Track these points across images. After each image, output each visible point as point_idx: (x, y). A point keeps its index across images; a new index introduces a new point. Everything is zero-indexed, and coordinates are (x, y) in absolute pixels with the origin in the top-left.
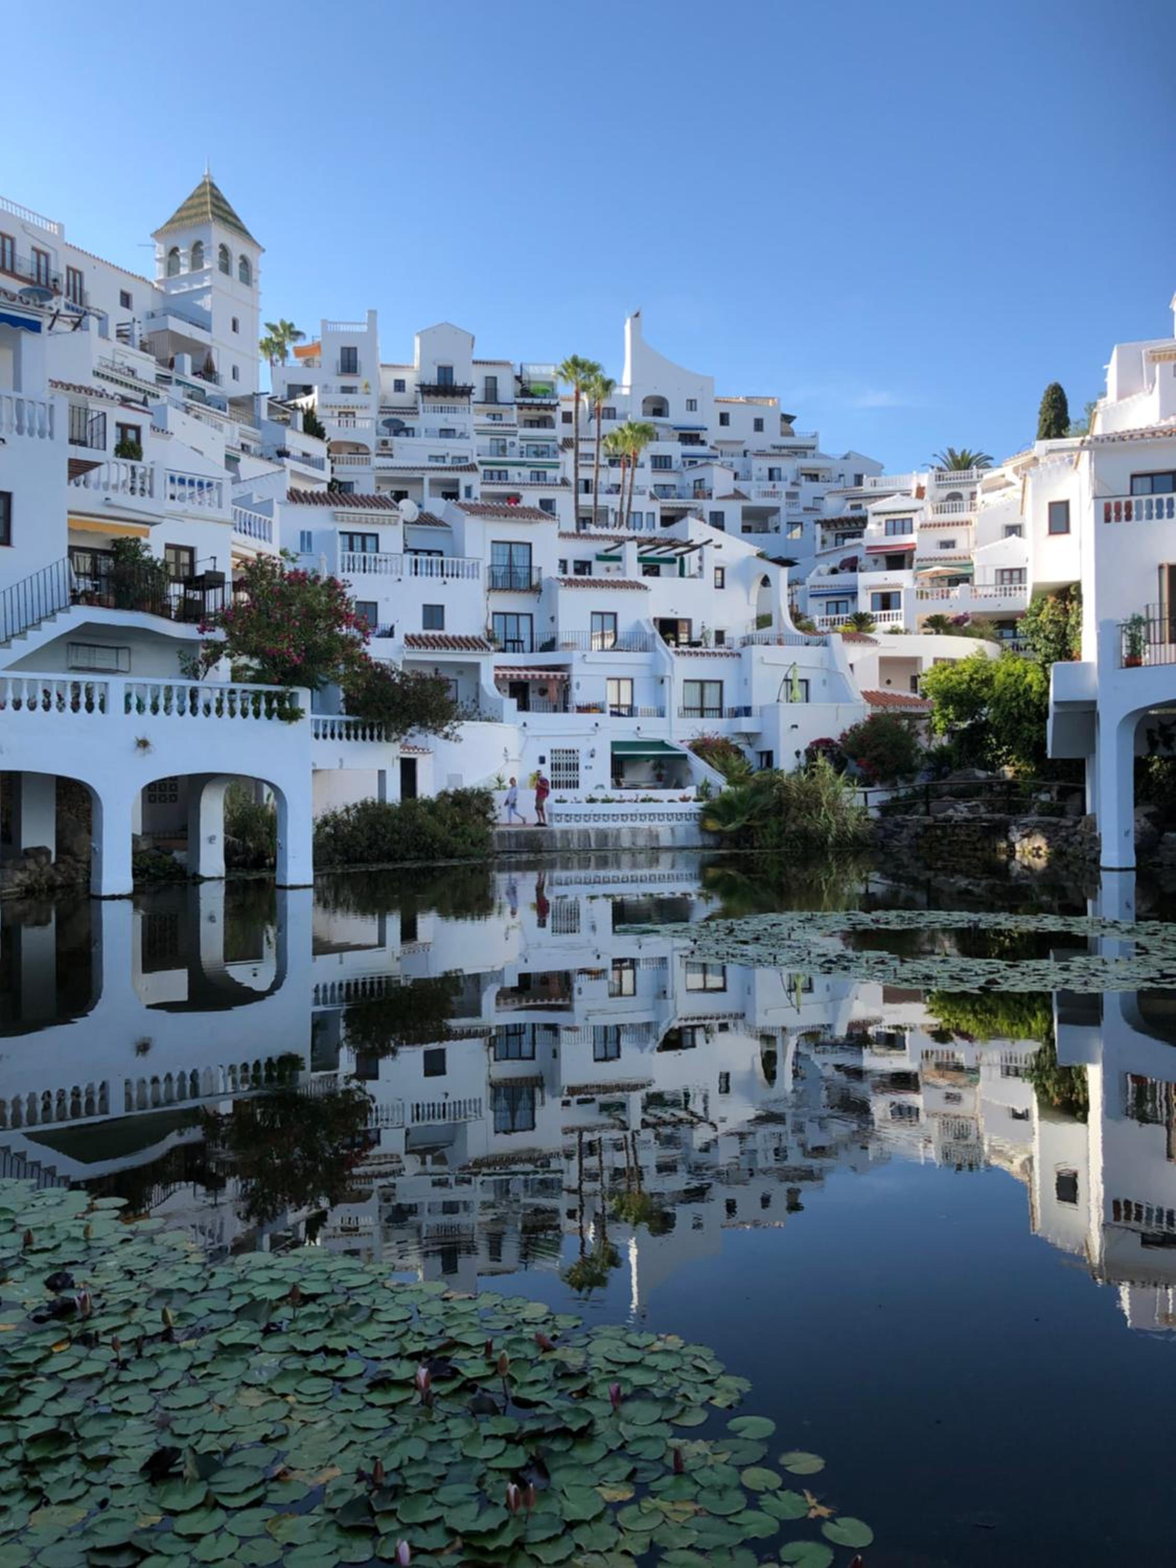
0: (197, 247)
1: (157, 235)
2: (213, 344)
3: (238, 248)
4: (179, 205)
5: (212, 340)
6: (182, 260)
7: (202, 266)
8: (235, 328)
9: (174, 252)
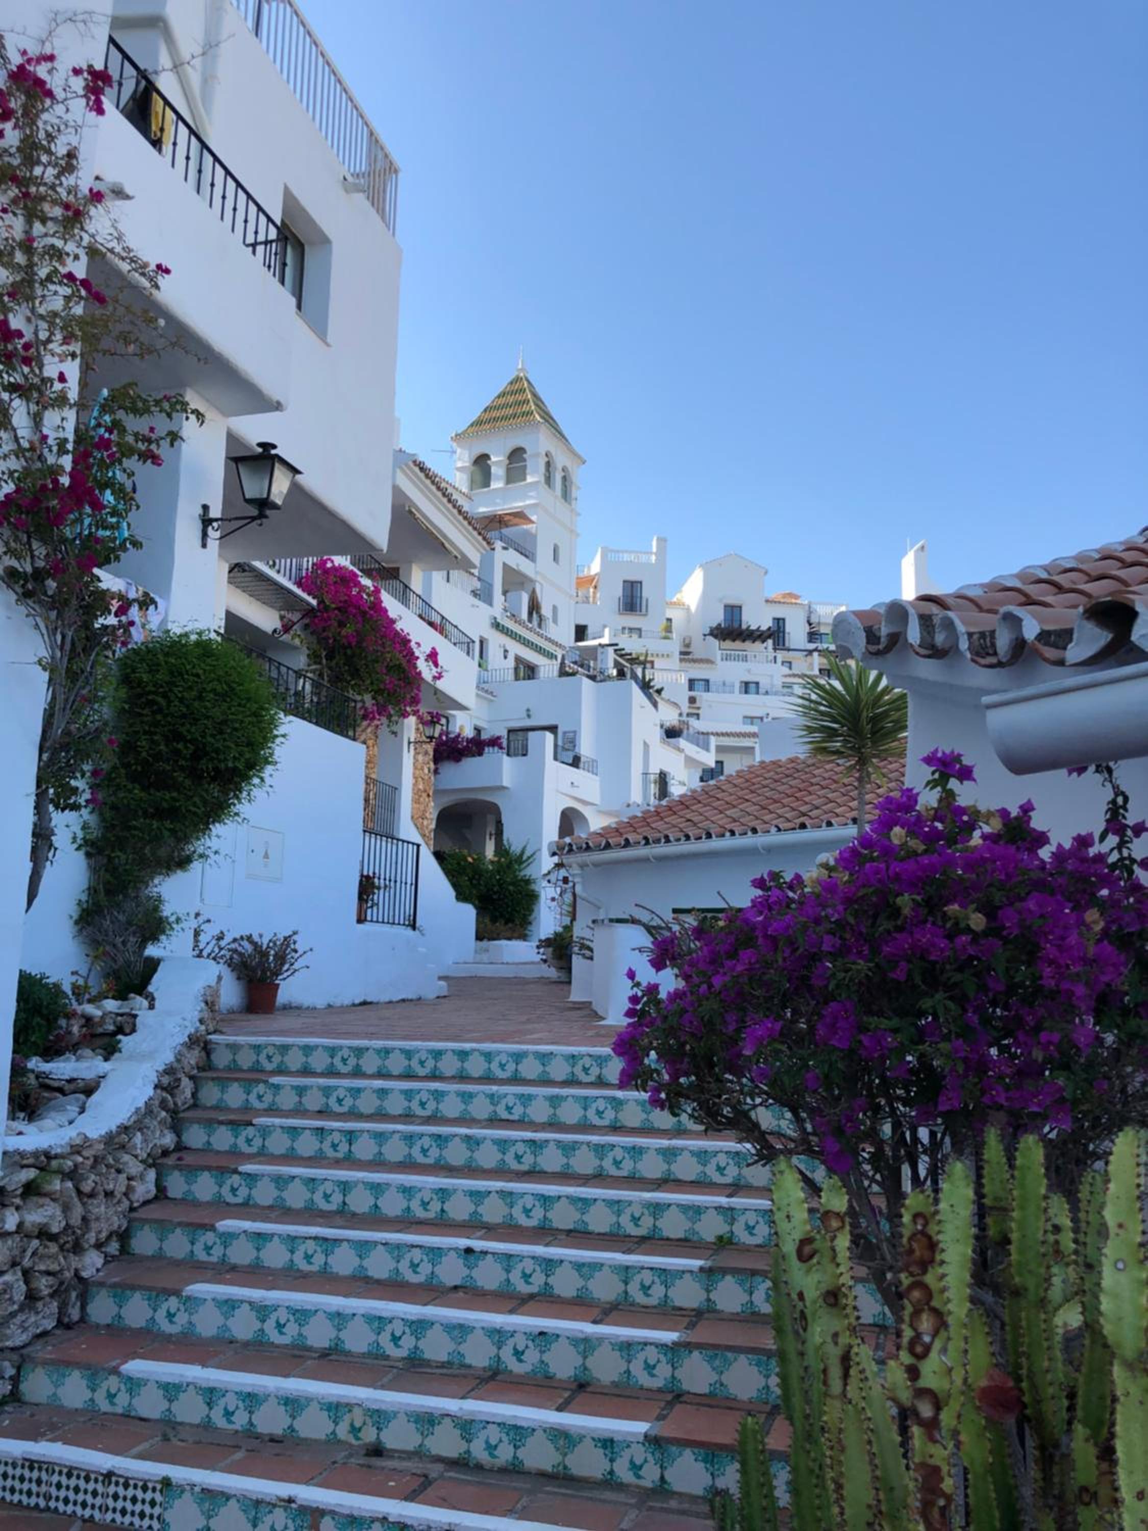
0: (516, 455)
1: (458, 438)
2: (539, 578)
3: (561, 460)
4: (487, 403)
5: (537, 573)
6: (493, 470)
7: (525, 479)
8: (556, 558)
9: (482, 461)
